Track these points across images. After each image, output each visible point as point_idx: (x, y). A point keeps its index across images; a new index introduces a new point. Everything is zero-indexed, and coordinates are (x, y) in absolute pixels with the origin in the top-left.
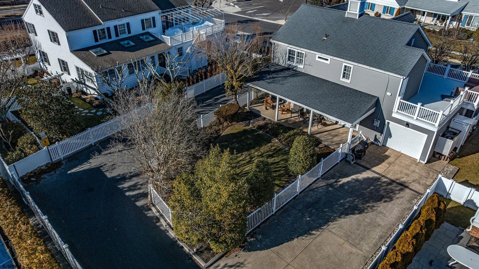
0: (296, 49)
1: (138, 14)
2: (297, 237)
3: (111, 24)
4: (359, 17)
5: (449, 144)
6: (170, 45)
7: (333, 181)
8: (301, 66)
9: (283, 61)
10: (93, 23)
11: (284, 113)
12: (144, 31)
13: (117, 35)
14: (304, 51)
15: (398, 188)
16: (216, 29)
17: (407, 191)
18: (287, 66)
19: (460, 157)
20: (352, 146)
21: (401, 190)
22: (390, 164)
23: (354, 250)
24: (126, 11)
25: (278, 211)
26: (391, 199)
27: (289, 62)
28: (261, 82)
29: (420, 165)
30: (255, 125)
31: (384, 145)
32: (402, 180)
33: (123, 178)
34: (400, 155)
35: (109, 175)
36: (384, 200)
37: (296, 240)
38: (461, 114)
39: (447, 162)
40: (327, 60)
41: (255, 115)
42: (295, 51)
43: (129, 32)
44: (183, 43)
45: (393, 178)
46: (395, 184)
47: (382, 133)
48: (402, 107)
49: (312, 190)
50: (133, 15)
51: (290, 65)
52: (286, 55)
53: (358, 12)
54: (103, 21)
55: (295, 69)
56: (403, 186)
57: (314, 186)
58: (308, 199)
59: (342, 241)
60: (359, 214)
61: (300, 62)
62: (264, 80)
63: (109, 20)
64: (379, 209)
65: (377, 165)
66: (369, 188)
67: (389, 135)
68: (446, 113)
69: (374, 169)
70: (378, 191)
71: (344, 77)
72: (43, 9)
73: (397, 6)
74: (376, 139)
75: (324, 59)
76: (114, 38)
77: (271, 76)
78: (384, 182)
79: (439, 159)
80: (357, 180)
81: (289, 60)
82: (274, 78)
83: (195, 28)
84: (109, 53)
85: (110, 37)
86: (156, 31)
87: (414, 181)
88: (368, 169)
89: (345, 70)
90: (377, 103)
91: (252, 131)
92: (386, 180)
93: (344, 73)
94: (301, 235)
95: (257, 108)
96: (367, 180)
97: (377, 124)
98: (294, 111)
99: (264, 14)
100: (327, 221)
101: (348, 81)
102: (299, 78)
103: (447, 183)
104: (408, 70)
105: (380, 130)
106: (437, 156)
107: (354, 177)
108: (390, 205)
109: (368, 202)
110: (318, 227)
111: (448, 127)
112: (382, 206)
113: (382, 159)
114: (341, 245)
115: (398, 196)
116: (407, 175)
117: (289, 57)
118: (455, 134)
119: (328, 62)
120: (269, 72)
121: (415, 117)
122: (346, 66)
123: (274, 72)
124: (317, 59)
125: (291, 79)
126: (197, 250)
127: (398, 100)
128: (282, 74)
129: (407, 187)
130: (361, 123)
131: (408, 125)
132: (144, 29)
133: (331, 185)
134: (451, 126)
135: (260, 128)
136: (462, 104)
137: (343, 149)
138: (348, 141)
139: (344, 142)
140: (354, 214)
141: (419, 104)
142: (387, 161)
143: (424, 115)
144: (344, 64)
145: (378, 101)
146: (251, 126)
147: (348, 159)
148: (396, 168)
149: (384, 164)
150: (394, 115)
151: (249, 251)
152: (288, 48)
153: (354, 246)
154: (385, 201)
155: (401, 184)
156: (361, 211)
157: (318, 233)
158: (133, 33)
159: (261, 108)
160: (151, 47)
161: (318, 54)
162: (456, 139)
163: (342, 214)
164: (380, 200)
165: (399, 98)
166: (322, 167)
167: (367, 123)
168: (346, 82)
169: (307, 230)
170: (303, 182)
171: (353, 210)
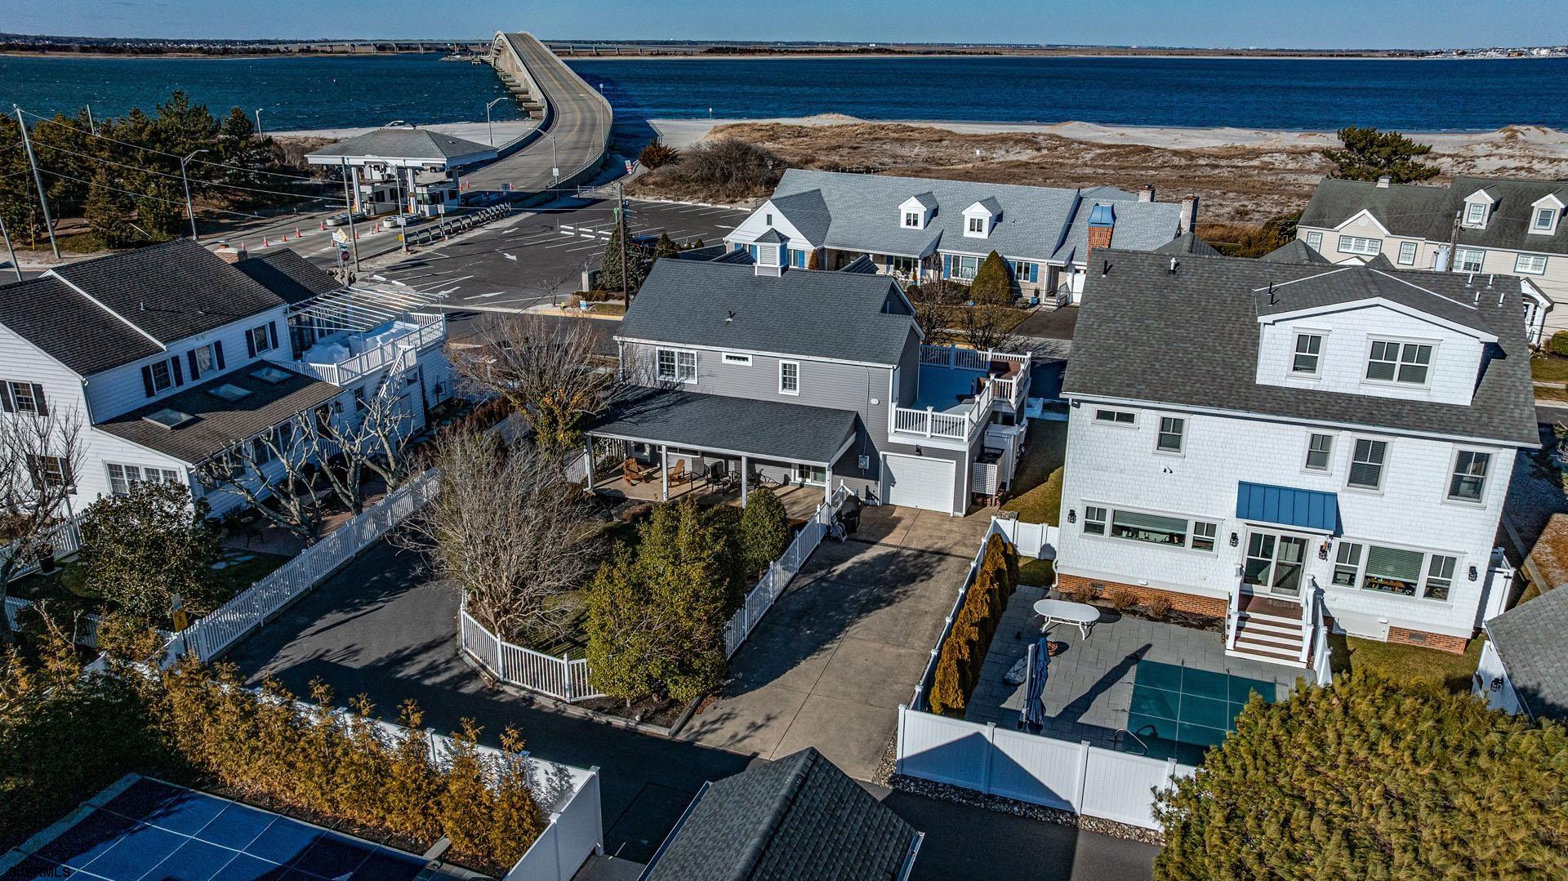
0: (675, 348)
1: (239, 317)
2: (804, 658)
3: (181, 348)
4: (783, 273)
5: (992, 471)
6: (337, 384)
7: (823, 572)
8: (693, 381)
9: (648, 378)
10: (138, 349)
11: (673, 484)
12: (254, 360)
13: (195, 375)
14: (694, 349)
15: (934, 559)
16: (429, 337)
17: (951, 559)
18: (659, 386)
19: (1014, 497)
20: (834, 510)
21: (940, 560)
22: (907, 528)
23: (903, 651)
24: (207, 313)
25: (752, 632)
26: (930, 576)
27: (662, 378)
28: (616, 424)
29: (956, 520)
30: (624, 516)
31: (886, 504)
32: (937, 546)
34: (918, 513)
36: (918, 579)
37: (803, 663)
38: (996, 423)
39: (997, 507)
40: (746, 359)
41: (615, 499)
42: (673, 353)
43: (222, 366)
44: (364, 378)
45: (921, 547)
46: (926, 555)
47: (877, 479)
48: (902, 422)
49: (795, 593)
50: (228, 322)
51: (666, 383)
52: (654, 363)
53: (778, 265)
54: (164, 343)
55: (678, 388)
56: (942, 554)
57: (794, 587)
58: (793, 607)
59: (877, 645)
60: (888, 605)
61: (689, 372)
62: (621, 420)
63: (177, 338)
64: (917, 592)
65: (888, 534)
66: (887, 569)
67: (891, 481)
68: (975, 419)
69: (883, 541)
70: (904, 569)
71: (784, 386)
73: (810, 249)
74: (869, 495)
75: (739, 358)
76: (189, 383)
77: (633, 410)
78: (909, 556)
79: (984, 505)
80: (863, 563)
81: (661, 372)
82: (641, 413)
83: (378, 338)
84: (197, 420)
85: (179, 382)
86: (280, 354)
87: (956, 544)
88: (875, 543)
89: (785, 373)
90: (858, 425)
92: (910, 552)
93: (784, 379)
94: (809, 654)
95: (612, 486)
96: (880, 558)
97: (865, 463)
98: (694, 476)
100: (841, 627)
101: (796, 393)
102: (695, 404)
103: (1007, 526)
104: (898, 353)
105: (873, 473)
106: (980, 500)
107: (855, 559)
108: (932, 583)
109: (895, 587)
110: (832, 637)
111: (983, 447)
112: (919, 588)
113: (890, 525)
114: (880, 650)
115: (938, 569)
116: (941, 538)
117: (662, 366)
118: (998, 456)
119: (749, 363)
120: (626, 404)
121: (928, 434)
122: (785, 366)
123: (637, 402)
124: (725, 361)
125: (679, 408)
126: (642, 717)
127: (893, 408)
128: (656, 403)
129: (948, 554)
130: (835, 471)
131: (919, 451)
132: (252, 354)
133: (823, 579)
134: (986, 445)
136: (993, 405)
137: (822, 517)
138: (827, 500)
139: (817, 508)
140: (880, 608)
141: (930, 409)
142: (900, 526)
144: (782, 362)
145: (858, 419)
146: (616, 520)
147: (834, 534)
148: (920, 532)
149: (897, 531)
150: (892, 439)
151: (734, 695)
152: (657, 348)
153: (899, 646)
154: (922, 581)
155: (937, 552)
156: (890, 603)
157: (835, 645)
158: (232, 365)
159: (619, 485)
160: (294, 395)
161: (726, 351)
162: (999, 461)
163: (861, 612)
164: (913, 581)
165: (894, 405)
166: (799, 551)
167: (846, 467)
168: (792, 395)
169: (815, 646)
170: (777, 578)
171: (875, 603)
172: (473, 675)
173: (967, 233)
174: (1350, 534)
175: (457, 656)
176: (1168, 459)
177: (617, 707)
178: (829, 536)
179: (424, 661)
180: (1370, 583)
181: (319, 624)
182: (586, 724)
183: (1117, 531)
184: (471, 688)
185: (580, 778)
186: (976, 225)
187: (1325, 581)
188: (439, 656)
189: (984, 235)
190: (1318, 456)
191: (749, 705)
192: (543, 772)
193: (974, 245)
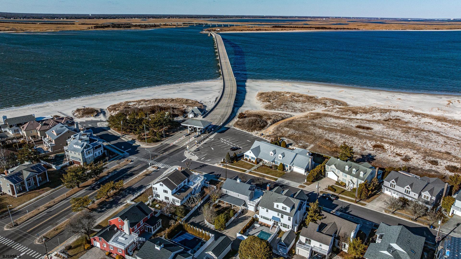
3: (179, 185)
4: (240, 182)
6: (192, 188)
10: (175, 186)
11: (226, 204)
12: (184, 185)
14: (229, 191)
16: (202, 180)
23: (241, 227)
25: (230, 224)
27: (226, 193)
29: (253, 212)
31: (247, 209)
33: (200, 223)
34: (251, 211)
35: (196, 222)
36: (246, 219)
41: (219, 206)
44: (195, 187)
45: (248, 215)
50: (182, 182)
54: (177, 185)
56: (250, 217)
58: (234, 221)
61: (229, 193)
66: (244, 218)
67: (248, 207)
68: (257, 202)
69: (245, 214)
72: (164, 185)
73: (256, 158)
78: (247, 217)
80: (242, 217)
82: (223, 197)
83: (196, 180)
84: (180, 194)
85: (178, 189)
86: (186, 184)
87: (252, 215)
90: (245, 201)
91: (220, 210)
97: (245, 205)
99: (209, 160)
100: (237, 224)
102: (229, 196)
103: (257, 215)
104: (249, 195)
105: (246, 206)
109: (244, 220)
112: (246, 221)
115: (249, 219)
119: (234, 193)
121: (251, 203)
122: (238, 194)
123: (223, 195)
125: (227, 196)
126: (219, 231)
127: (248, 201)
128: (225, 196)
130: (243, 205)
131: (250, 205)
133: (238, 218)
135: (222, 209)
137: (240, 211)
139: (239, 210)
141: (252, 201)
143: (253, 203)
148: (249, 213)
149: (247, 213)
151: (226, 229)
152: (226, 190)
157: (236, 226)
158: (182, 186)
159: (221, 204)
160: (188, 190)
161: (232, 192)
163: (239, 223)
166: (236, 216)
167: (244, 205)
168: (238, 197)
169: (234, 226)
170: (233, 218)
171: (242, 222)
172: (205, 225)
173: (279, 158)
174: (282, 222)
175: (204, 223)
176: (267, 213)
177: (217, 230)
178: (240, 214)
179: (201, 223)
180: (283, 226)
181: (193, 218)
182: (214, 230)
183: (264, 218)
184: (205, 226)
185: (213, 235)
186: (280, 157)
187: (280, 226)
188: (203, 223)
189: (281, 159)
190: (278, 215)
191: (227, 231)
192: (211, 234)
193: (279, 160)
